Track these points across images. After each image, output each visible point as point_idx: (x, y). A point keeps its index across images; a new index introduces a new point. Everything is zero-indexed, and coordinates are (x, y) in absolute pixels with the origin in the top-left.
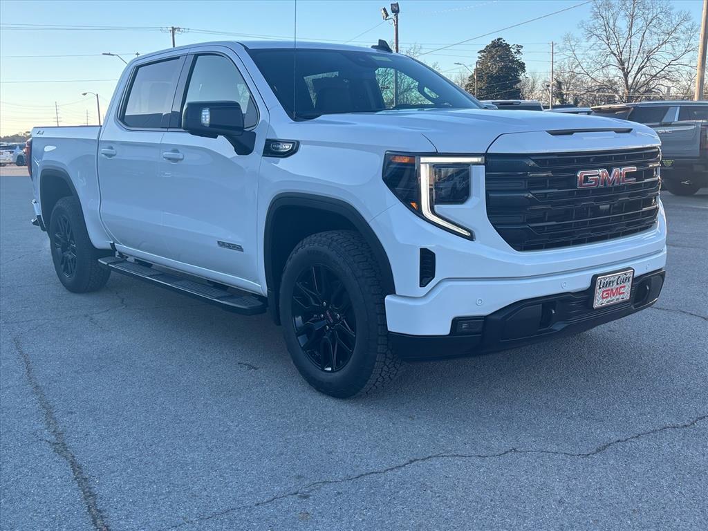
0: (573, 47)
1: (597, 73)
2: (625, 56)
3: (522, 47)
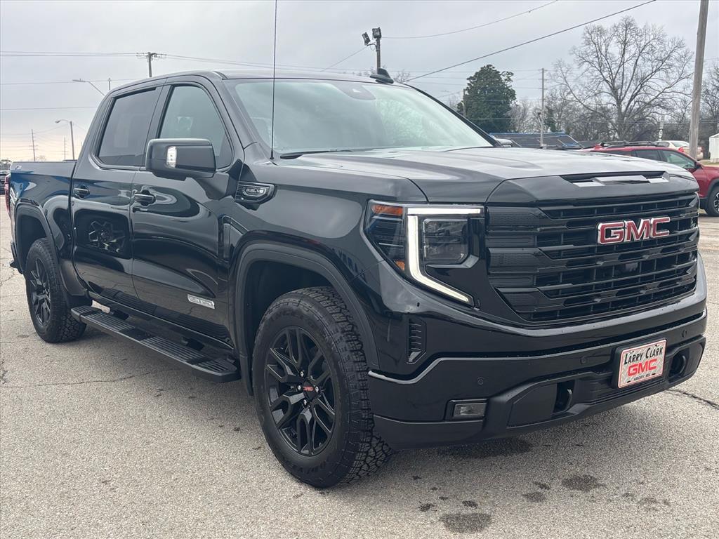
0: (565, 74)
1: (589, 100)
2: (618, 83)
3: (512, 74)
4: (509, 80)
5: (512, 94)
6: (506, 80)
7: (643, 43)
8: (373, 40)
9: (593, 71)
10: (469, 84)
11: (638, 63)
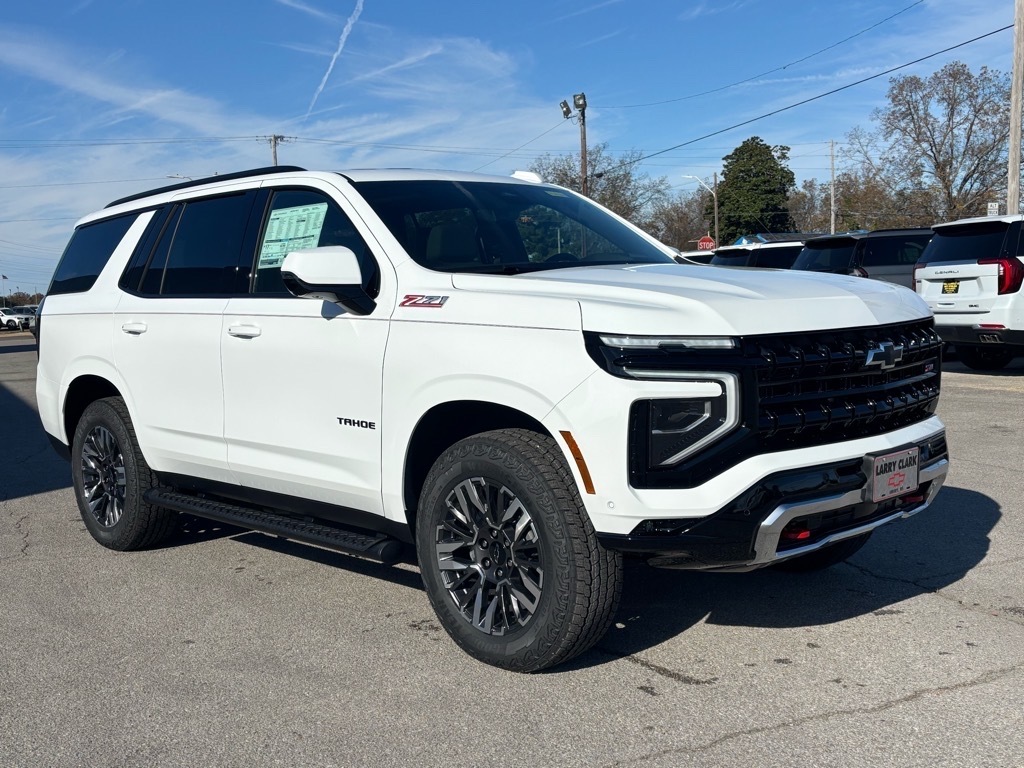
0: (865, 148)
1: (903, 184)
3: (788, 149)
4: (784, 157)
5: (789, 177)
6: (779, 158)
7: (980, 100)
8: (575, 112)
10: (725, 166)
11: (974, 128)
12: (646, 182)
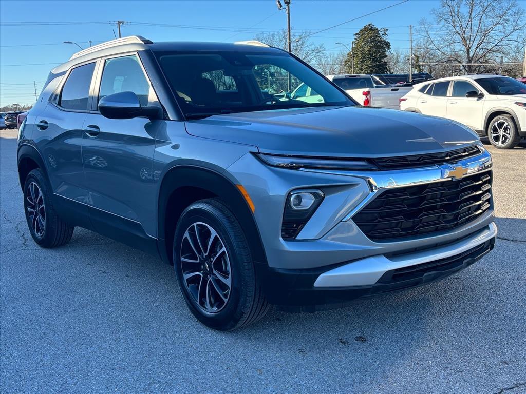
0: (427, 29)
1: (445, 48)
2: (467, 35)
3: (388, 30)
4: (386, 34)
5: (388, 45)
6: (383, 35)
7: (486, 4)
8: (284, 6)
9: (449, 26)
10: (356, 39)
11: (482, 19)
12: (313, 47)
